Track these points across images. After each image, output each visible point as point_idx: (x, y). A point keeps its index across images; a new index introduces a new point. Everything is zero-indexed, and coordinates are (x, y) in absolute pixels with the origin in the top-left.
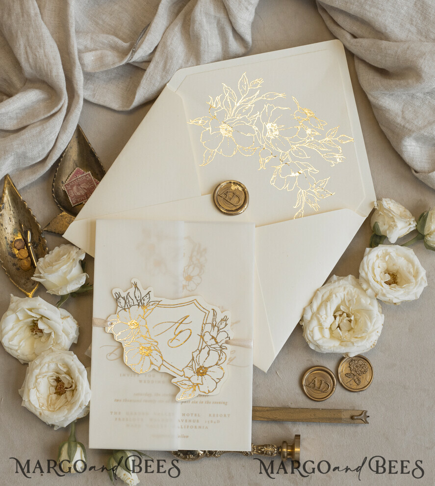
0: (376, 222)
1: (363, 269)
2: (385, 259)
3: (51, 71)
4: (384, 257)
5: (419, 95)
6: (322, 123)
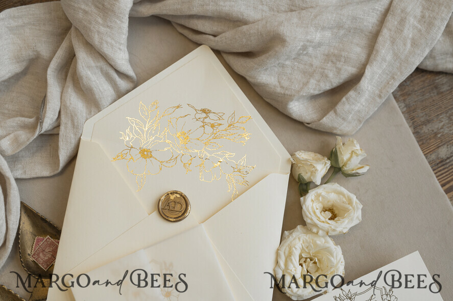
0: (299, 174)
2: (319, 200)
6: (221, 115)
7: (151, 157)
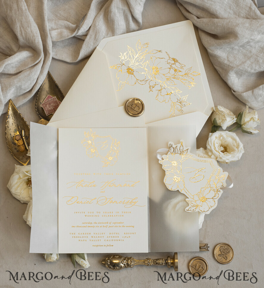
0: (215, 118)
1: (209, 144)
2: (220, 139)
3: (34, 40)
4: (220, 138)
5: (236, 47)
6: (183, 66)
7: (132, 74)
